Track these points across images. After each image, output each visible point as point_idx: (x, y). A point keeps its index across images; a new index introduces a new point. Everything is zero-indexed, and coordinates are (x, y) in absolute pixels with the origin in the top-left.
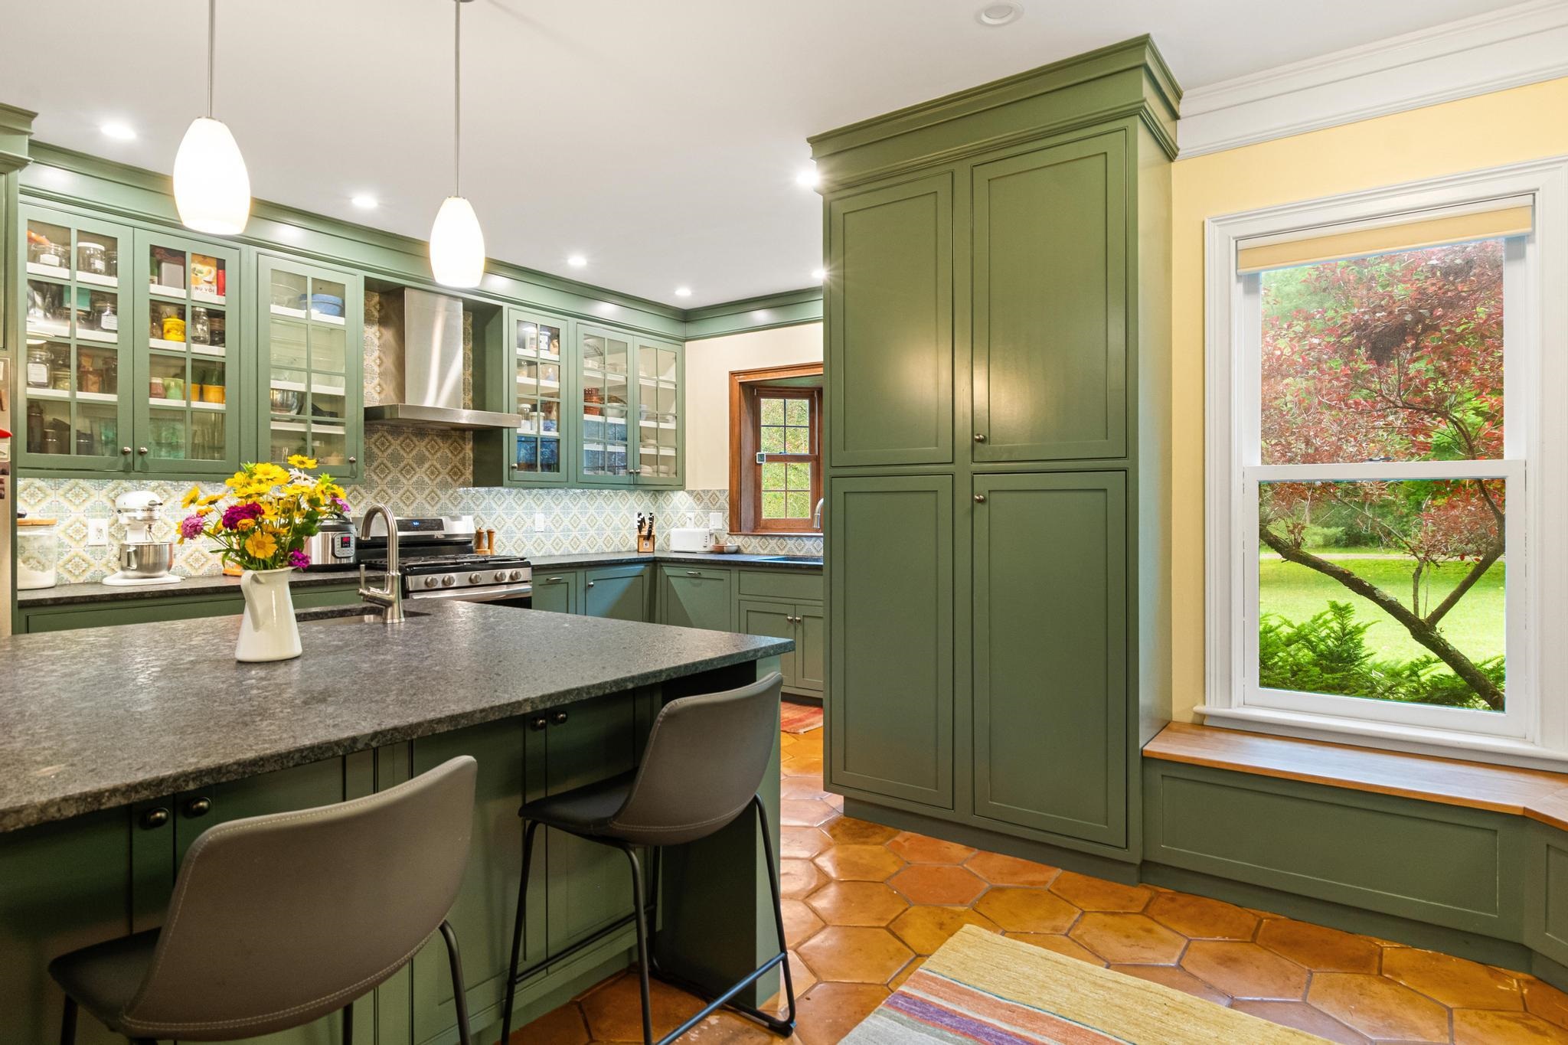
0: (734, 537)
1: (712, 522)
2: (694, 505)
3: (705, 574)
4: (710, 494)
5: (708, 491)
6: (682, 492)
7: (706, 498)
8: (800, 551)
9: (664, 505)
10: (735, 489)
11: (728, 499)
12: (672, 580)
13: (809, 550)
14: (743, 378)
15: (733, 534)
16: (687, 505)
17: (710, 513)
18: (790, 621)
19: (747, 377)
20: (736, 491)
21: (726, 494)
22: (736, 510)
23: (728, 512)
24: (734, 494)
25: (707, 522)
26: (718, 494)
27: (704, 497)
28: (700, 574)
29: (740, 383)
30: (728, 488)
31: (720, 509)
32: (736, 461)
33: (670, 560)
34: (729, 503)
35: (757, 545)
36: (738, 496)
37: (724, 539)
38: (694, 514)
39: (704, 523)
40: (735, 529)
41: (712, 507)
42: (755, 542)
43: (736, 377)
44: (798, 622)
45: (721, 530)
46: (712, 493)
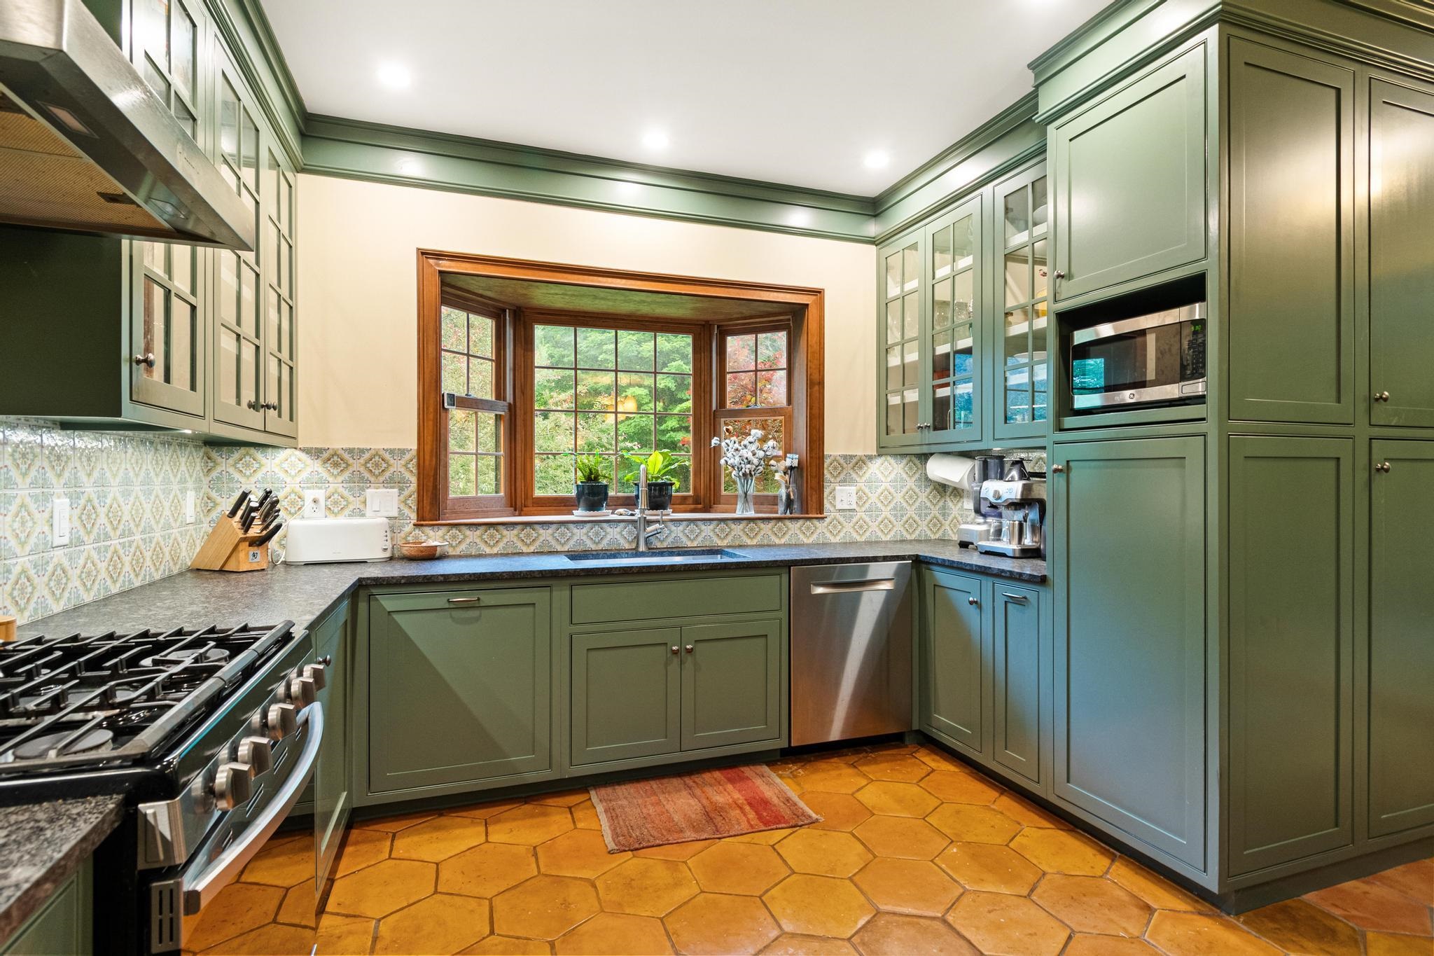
0: (427, 530)
1: (373, 506)
2: (325, 475)
3: (488, 598)
4: (367, 456)
5: (362, 451)
6: (289, 451)
7: (356, 465)
9: (236, 476)
10: (428, 448)
11: (413, 466)
12: (396, 617)
13: (580, 542)
14: (446, 266)
15: (426, 525)
16: (304, 475)
17: (368, 491)
18: (675, 653)
19: (452, 264)
20: (432, 451)
21: (408, 456)
22: (431, 484)
23: (414, 487)
24: (427, 457)
25: (362, 507)
26: (387, 456)
27: (351, 461)
28: (479, 599)
29: (440, 272)
30: (415, 447)
31: (390, 483)
32: (432, 402)
33: (403, 581)
34: (415, 471)
35: (478, 541)
36: (434, 459)
37: (402, 534)
38: (328, 495)
39: (351, 507)
40: (427, 515)
41: (372, 479)
42: (472, 535)
43: (431, 261)
44: (690, 651)
45: (396, 518)
46: (377, 454)
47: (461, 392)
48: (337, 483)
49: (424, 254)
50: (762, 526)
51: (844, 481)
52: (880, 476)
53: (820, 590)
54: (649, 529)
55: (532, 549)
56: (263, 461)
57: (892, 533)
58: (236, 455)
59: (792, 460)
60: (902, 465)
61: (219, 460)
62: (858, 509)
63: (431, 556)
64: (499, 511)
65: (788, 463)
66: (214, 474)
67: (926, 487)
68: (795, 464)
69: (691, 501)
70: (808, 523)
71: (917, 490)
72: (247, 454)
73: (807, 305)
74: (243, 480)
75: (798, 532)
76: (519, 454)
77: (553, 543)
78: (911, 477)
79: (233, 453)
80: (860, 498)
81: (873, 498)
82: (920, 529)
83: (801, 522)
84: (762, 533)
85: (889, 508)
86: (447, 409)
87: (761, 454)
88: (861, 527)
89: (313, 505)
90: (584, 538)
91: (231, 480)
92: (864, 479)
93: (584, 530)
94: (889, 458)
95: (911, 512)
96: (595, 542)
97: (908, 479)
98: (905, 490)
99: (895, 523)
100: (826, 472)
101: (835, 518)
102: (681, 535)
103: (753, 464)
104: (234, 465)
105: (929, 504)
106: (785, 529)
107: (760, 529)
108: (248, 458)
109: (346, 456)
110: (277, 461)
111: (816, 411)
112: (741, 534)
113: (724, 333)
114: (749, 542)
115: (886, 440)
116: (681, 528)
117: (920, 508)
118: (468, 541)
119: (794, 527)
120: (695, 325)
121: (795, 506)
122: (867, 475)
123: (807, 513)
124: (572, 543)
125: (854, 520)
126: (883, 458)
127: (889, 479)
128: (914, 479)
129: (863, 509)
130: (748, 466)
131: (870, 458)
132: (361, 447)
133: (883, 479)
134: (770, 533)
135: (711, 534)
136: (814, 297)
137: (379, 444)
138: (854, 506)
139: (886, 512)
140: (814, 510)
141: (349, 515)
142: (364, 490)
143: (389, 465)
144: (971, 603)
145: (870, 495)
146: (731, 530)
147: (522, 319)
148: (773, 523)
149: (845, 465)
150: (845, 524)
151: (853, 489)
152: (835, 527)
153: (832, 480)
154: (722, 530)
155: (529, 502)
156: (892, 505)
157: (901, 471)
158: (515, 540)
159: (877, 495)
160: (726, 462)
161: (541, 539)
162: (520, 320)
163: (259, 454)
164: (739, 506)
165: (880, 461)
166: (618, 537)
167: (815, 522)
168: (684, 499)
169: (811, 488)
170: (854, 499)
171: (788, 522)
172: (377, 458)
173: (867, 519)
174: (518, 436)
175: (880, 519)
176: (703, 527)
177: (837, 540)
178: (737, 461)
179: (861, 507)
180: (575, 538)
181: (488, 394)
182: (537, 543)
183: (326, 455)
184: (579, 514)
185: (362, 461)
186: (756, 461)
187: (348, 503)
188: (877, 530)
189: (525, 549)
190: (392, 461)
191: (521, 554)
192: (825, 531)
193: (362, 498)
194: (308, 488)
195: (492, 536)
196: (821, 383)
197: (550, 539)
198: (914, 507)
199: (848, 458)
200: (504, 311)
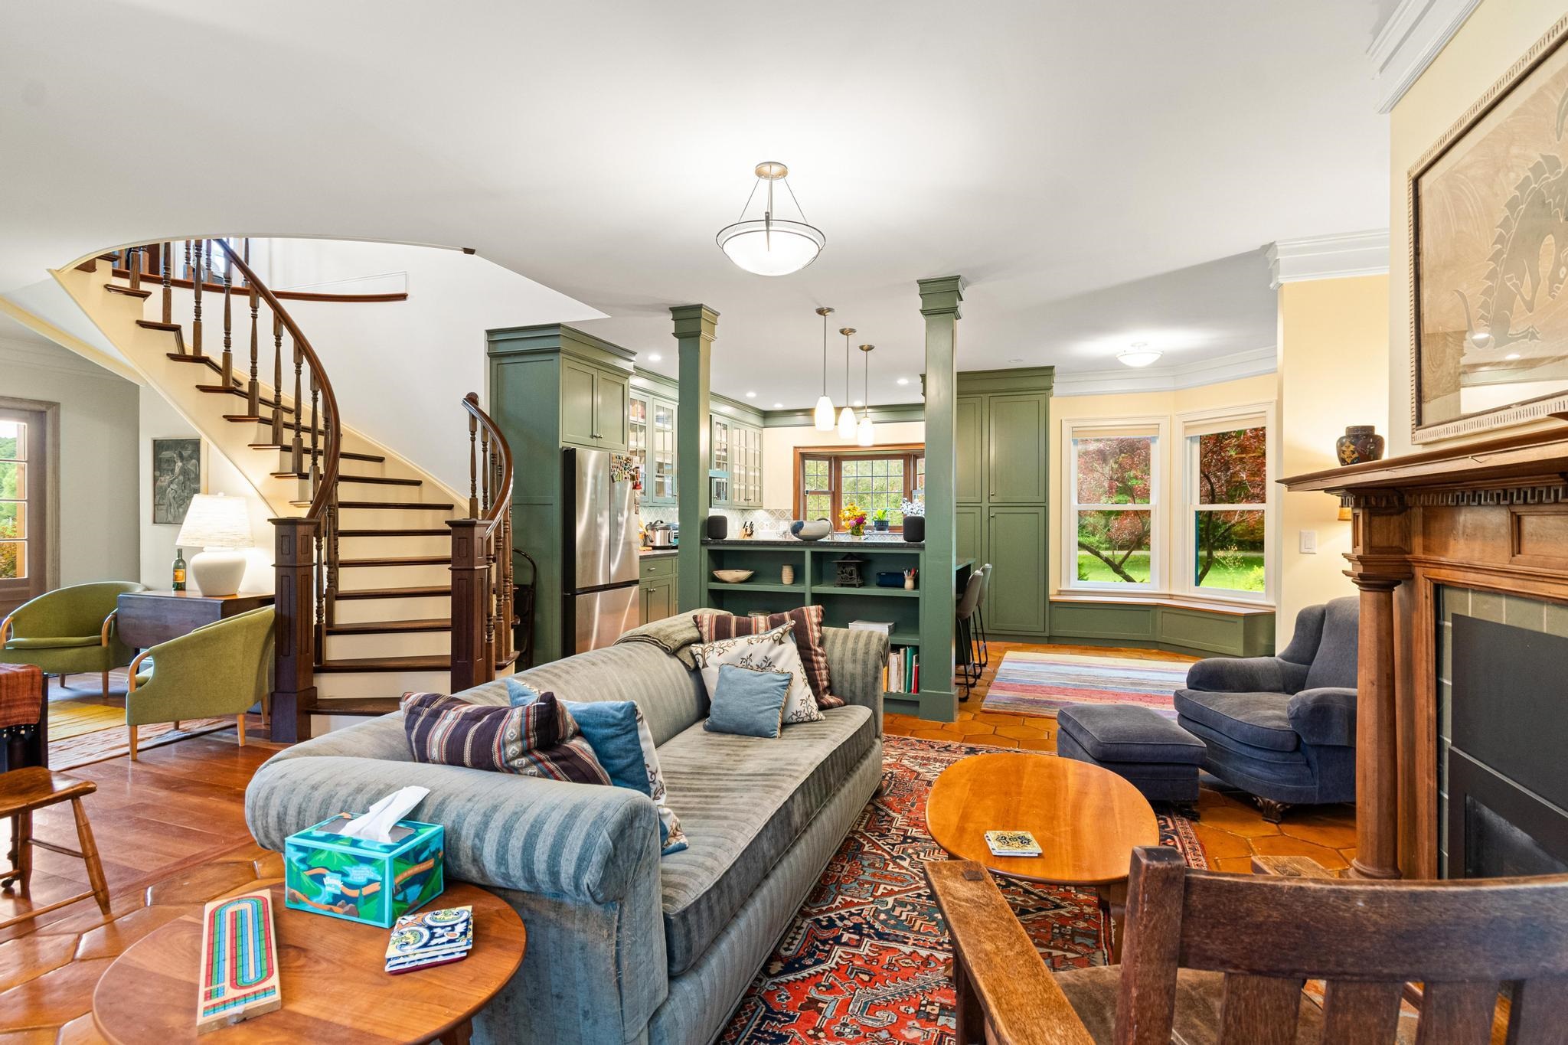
2: (769, 517)
6: (762, 510)
10: (796, 506)
14: (802, 451)
16: (764, 517)
19: (804, 449)
20: (798, 507)
21: (791, 512)
24: (796, 510)
27: (776, 513)
29: (800, 452)
30: (792, 508)
32: (798, 494)
34: (793, 516)
36: (798, 512)
43: (798, 449)
47: (813, 489)
48: (772, 520)
49: (795, 448)
76: (836, 509)
86: (807, 495)
89: (768, 524)
109: (774, 511)
113: (916, 457)
120: (905, 456)
132: (779, 508)
137: (783, 507)
143: (786, 514)
162: (837, 461)
172: (782, 511)
174: (836, 503)
181: (826, 489)
183: (771, 511)
185: (779, 512)
187: (777, 525)
190: (786, 512)
193: (779, 523)
194: (765, 521)
200: (831, 459)
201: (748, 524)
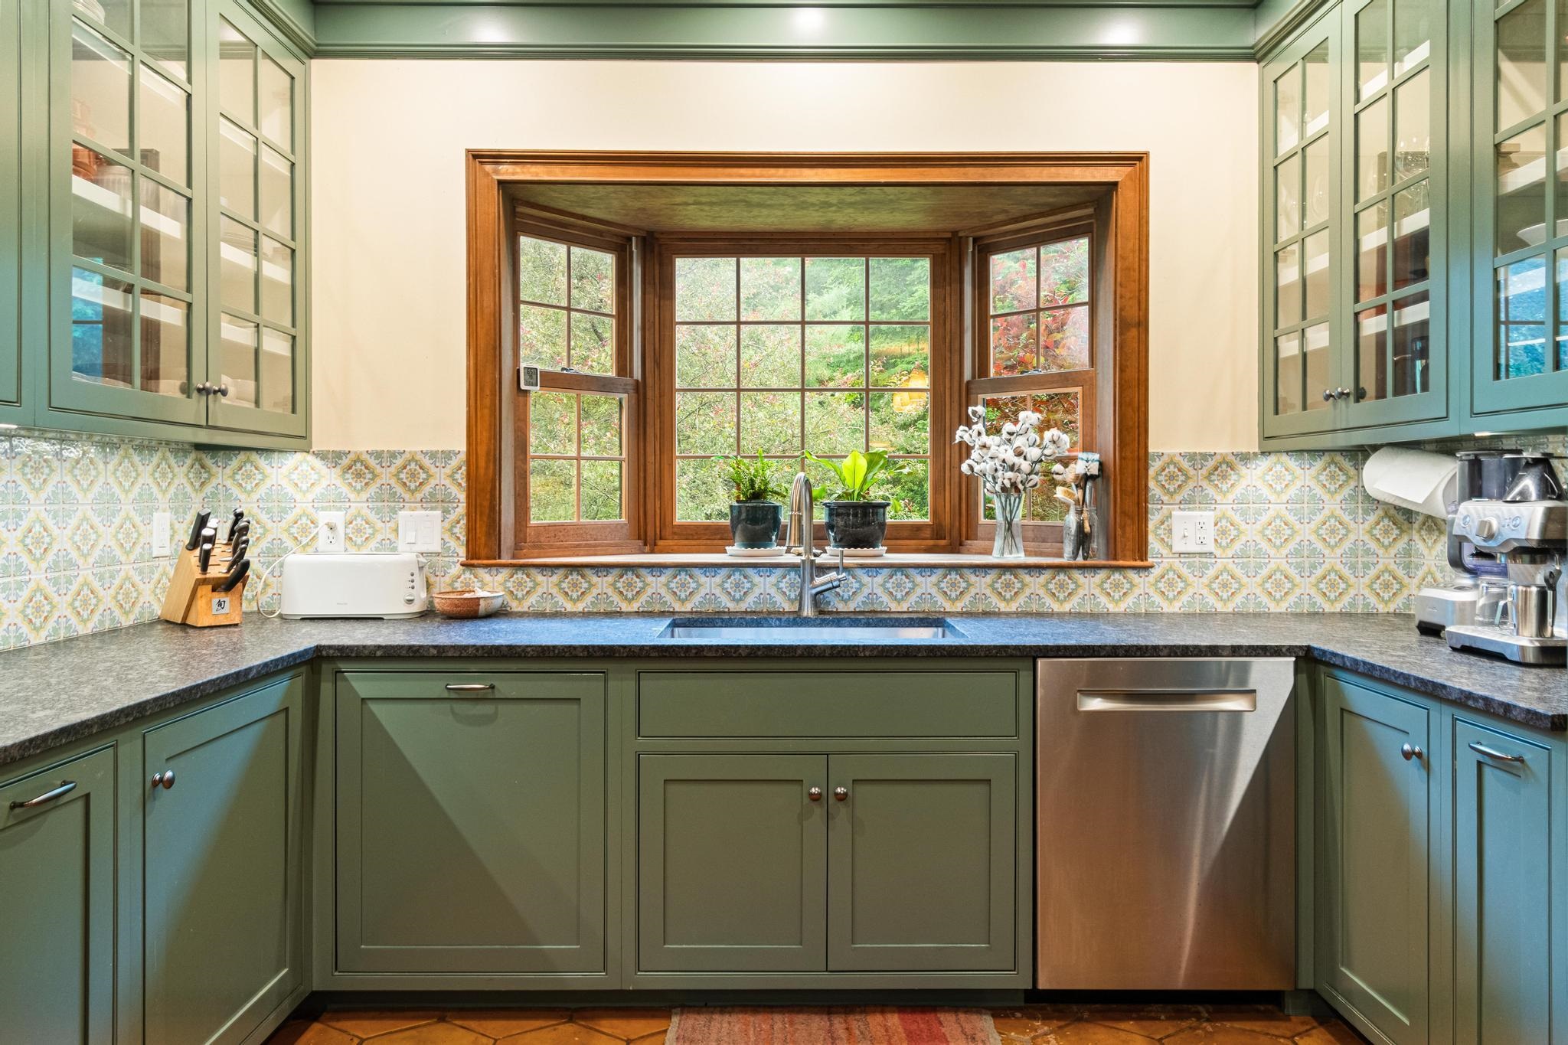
0: (481, 572)
1: (407, 535)
2: (345, 490)
3: (507, 686)
4: (399, 462)
5: (393, 455)
6: (299, 456)
7: (386, 475)
8: (683, 601)
9: (235, 491)
10: (482, 450)
11: (461, 476)
12: (374, 707)
13: (711, 597)
14: (509, 172)
15: (479, 566)
16: (318, 490)
17: (401, 513)
18: (815, 798)
19: (518, 168)
20: (488, 454)
21: (454, 462)
22: (486, 504)
23: (462, 509)
24: (482, 463)
25: (392, 536)
26: (427, 462)
27: (378, 470)
28: (492, 687)
29: (500, 183)
30: (463, 447)
31: (432, 500)
32: (488, 379)
33: (379, 653)
34: (464, 484)
35: (554, 591)
36: (492, 467)
37: (447, 579)
38: (349, 519)
39: (379, 537)
40: (483, 552)
41: (407, 496)
42: (547, 583)
43: (488, 168)
44: (842, 798)
45: (438, 554)
46: (413, 459)
47: (553, 367)
48: (360, 503)
49: (477, 157)
50: (1027, 579)
51: (1188, 502)
52: (1266, 491)
53: (1096, 704)
54: (818, 580)
55: (635, 607)
56: (268, 470)
57: (1292, 599)
58: (235, 463)
59: (1086, 463)
60: (1313, 471)
61: (214, 469)
62: (1218, 552)
63: (468, 613)
64: (616, 545)
65: (1078, 469)
66: (208, 489)
67: (1366, 512)
68: (1094, 469)
69: (928, 533)
70: (1117, 576)
71: (1346, 518)
72: (248, 460)
73: (1115, 184)
74: (242, 497)
75: (1097, 592)
76: (650, 459)
77: (669, 598)
78: (1332, 493)
79: (231, 459)
80: (1224, 532)
81: (1251, 532)
82: (1352, 592)
83: (1102, 575)
84: (1027, 592)
85: (1284, 552)
86: (526, 392)
87: (1034, 453)
88: (1225, 586)
89: (329, 533)
90: (717, 591)
91: (229, 497)
92: (1230, 497)
93: (718, 579)
94: (1284, 458)
95: (1333, 559)
96: (734, 599)
97: (1326, 497)
98: (1319, 518)
99: (1298, 579)
100: (1151, 484)
101: (1171, 569)
102: (879, 591)
103: (1019, 471)
104: (232, 477)
105: (1373, 545)
106: (1072, 586)
107: (1024, 585)
108: (248, 466)
109: (372, 462)
110: (285, 470)
111: (1132, 373)
112: (988, 592)
113: (985, 249)
114: (1003, 607)
115: (1276, 424)
116: (879, 579)
117: (1353, 552)
118: (540, 590)
119: (1090, 583)
120: (936, 239)
121: (1094, 545)
122: (1238, 490)
123: (1115, 559)
124: (697, 599)
125: (1211, 572)
126: (1273, 458)
127: (1284, 498)
128: (1339, 497)
129: (1230, 553)
130: (1010, 474)
131: (1245, 458)
132: (393, 448)
133: (1273, 498)
134: (1042, 592)
135: (934, 591)
136: (1130, 169)
137: (416, 444)
138: (1210, 547)
139: (1278, 560)
140: (1128, 553)
141: (377, 549)
142: (395, 513)
143: (429, 476)
144: (1407, 755)
145: (1243, 526)
146: (969, 585)
147: (656, 250)
148: (1047, 575)
149: (1191, 472)
150: (1191, 579)
151: (1208, 516)
152: (1171, 584)
153: (1165, 498)
154: (953, 585)
155: (668, 532)
156: (1291, 546)
157: (1313, 484)
158: (610, 591)
159: (1258, 526)
160: (971, 468)
161: (649, 591)
162: (652, 251)
163: (261, 461)
164: (998, 543)
165: (1265, 463)
166: (773, 591)
167: (1131, 574)
168: (916, 530)
169: (1123, 513)
170: (1210, 533)
171: (1076, 575)
172: (413, 465)
173: (1238, 572)
174: (650, 431)
175: (1265, 572)
176: (919, 579)
177: (1175, 608)
178: (988, 466)
179: (1224, 548)
180: (703, 591)
182: (643, 598)
183: (346, 461)
184: (735, 552)
185: (393, 469)
186: (1025, 466)
187: (375, 531)
188: (1258, 591)
189: (625, 607)
190: (433, 470)
191: (618, 614)
192: (1151, 591)
193: (392, 524)
194: (323, 509)
195: (575, 585)
196: (1143, 324)
197: (663, 591)
198: (1339, 551)
199: (1197, 459)
200: (629, 239)
201: (219, 526)
